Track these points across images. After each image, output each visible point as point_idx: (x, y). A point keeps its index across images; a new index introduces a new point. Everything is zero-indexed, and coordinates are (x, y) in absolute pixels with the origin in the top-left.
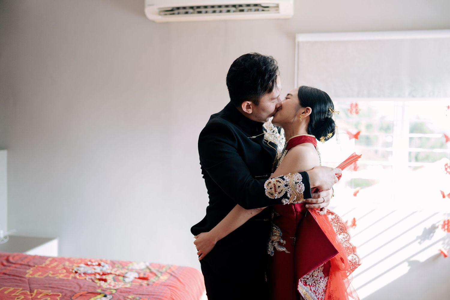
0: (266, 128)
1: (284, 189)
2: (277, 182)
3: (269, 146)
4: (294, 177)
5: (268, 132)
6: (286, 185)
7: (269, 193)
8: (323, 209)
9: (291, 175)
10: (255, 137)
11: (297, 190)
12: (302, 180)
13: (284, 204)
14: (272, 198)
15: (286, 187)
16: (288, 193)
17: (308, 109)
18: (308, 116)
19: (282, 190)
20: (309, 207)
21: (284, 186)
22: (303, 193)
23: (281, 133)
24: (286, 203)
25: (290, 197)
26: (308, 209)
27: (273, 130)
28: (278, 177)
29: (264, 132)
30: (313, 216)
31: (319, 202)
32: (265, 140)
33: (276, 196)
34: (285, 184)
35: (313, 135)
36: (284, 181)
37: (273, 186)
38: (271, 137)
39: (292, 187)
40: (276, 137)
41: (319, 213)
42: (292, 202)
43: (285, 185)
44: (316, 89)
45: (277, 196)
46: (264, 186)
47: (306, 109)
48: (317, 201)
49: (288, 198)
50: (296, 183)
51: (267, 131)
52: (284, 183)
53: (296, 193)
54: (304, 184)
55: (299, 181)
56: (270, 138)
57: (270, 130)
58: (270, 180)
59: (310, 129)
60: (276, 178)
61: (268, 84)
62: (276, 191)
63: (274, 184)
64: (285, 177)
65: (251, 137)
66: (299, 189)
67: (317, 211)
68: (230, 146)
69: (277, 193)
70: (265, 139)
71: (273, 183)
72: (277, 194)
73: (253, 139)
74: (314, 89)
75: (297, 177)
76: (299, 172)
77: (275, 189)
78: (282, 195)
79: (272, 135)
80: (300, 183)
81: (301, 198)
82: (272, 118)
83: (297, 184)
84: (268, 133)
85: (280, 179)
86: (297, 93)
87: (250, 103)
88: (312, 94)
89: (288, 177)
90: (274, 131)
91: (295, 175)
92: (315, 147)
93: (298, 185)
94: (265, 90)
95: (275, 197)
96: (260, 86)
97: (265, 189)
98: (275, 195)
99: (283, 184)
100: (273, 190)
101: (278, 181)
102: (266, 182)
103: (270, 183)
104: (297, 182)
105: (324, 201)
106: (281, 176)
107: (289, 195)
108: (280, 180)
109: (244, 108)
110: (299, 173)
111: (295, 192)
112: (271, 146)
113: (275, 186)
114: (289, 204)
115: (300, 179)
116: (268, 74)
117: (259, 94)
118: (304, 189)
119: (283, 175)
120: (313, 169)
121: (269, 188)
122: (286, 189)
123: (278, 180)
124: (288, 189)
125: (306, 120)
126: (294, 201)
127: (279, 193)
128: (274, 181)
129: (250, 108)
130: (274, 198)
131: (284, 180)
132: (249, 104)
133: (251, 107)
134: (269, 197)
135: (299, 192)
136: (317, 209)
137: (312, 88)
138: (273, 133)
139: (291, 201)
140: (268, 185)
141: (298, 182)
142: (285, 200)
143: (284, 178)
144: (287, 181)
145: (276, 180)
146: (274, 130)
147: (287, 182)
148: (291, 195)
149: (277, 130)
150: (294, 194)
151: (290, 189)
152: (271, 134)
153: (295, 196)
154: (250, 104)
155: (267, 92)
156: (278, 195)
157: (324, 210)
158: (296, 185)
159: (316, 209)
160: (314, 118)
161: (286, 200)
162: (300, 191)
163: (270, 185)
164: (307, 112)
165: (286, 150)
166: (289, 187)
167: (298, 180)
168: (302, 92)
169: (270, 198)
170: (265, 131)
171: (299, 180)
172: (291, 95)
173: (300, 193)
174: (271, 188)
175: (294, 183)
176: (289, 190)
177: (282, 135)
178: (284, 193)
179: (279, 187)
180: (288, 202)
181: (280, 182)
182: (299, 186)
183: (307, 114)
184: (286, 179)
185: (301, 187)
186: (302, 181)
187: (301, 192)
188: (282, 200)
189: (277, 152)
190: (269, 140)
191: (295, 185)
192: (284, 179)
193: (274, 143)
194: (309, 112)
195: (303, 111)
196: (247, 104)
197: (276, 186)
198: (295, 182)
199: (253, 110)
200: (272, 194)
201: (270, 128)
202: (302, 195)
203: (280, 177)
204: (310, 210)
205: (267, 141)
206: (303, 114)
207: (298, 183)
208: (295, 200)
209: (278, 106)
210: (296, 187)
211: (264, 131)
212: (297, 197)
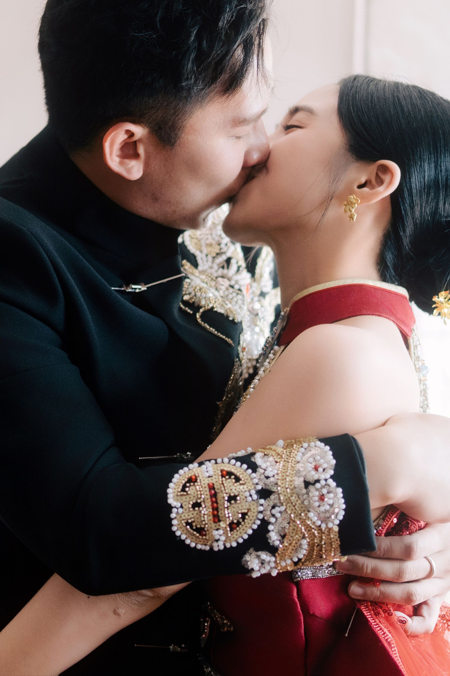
0: (192, 248)
1: (255, 509)
2: (223, 476)
3: (204, 329)
4: (298, 458)
5: (200, 268)
6: (265, 493)
7: (187, 523)
8: (425, 610)
9: (286, 447)
10: (144, 288)
11: (311, 515)
12: (332, 472)
13: (255, 575)
14: (199, 547)
15: (262, 501)
16: (270, 527)
17: (385, 169)
18: (383, 199)
19: (244, 515)
20: (365, 594)
21: (255, 497)
22: (336, 529)
23: (258, 271)
24: (264, 571)
25: (282, 543)
26: (359, 601)
27: (224, 257)
28: (231, 455)
29: (187, 266)
30: (380, 633)
31: (407, 578)
32: (186, 303)
33: (217, 541)
34: (259, 487)
35: (401, 284)
36: (254, 475)
37: (205, 495)
38: (213, 290)
39: (288, 501)
40: (237, 287)
41: (403, 622)
42: (287, 564)
43: (259, 492)
44: (414, 87)
45: (223, 538)
46: (166, 494)
47: (373, 168)
48: (400, 574)
49: (273, 550)
50: (307, 484)
51: (199, 261)
52: (256, 481)
53: (309, 528)
54: (340, 490)
55: (323, 476)
56: (211, 295)
57: (210, 258)
58: (193, 469)
59: (389, 257)
60: (219, 460)
61: (228, 52)
62: (217, 518)
63: (212, 487)
64: (258, 459)
65: (128, 285)
66: (322, 509)
67: (399, 614)
68: (30, 318)
69: (222, 525)
70: (186, 298)
71: (207, 481)
72: (221, 532)
73: (135, 297)
74: (408, 86)
75: (313, 457)
76: (321, 438)
77: (215, 509)
78: (246, 537)
79: (220, 279)
80: (323, 482)
81: (328, 551)
82: (225, 209)
83: (311, 488)
84: (203, 272)
85: (239, 464)
86: (333, 101)
87: (139, 131)
88: (401, 106)
89: (271, 459)
90: (228, 261)
91: (302, 450)
92: (405, 338)
93: (314, 493)
94: (213, 80)
95: (215, 545)
96: (193, 56)
97: (170, 508)
98: (215, 533)
99: (250, 486)
100: (206, 511)
101: (230, 474)
102: (176, 476)
103: (192, 480)
104: (310, 479)
105: (430, 574)
106: (241, 453)
107: (274, 537)
108: (239, 469)
109: (111, 154)
110: (321, 440)
111: (303, 522)
112: (212, 330)
113: (214, 496)
114: (274, 573)
115: (325, 466)
116: (231, 9)
117: (185, 93)
118: (343, 513)
119: (250, 450)
120: (384, 424)
121: (189, 503)
122: (261, 508)
123: (227, 468)
124: (273, 507)
125: (378, 218)
126: (296, 564)
127: (233, 526)
128: (211, 473)
129: (136, 156)
130: (212, 548)
131: (254, 471)
132: (136, 138)
133: (141, 150)
134: (188, 542)
135: (319, 523)
136: (399, 607)
137: (397, 85)
138: (225, 271)
139: (283, 564)
140: (183, 490)
141: (316, 477)
142: (258, 557)
143: (255, 464)
144: (267, 474)
145: (222, 471)
146: (229, 254)
147: (267, 477)
148: (283, 537)
149: (240, 254)
150: (296, 530)
151: (283, 508)
152: (215, 275)
153: (305, 542)
154: (140, 140)
155: (218, 85)
156: (225, 533)
157: (430, 615)
158: (307, 493)
159: (394, 605)
160: (412, 208)
161: (264, 556)
162: (325, 520)
163: (191, 490)
164: (380, 182)
165: (276, 348)
166: (277, 501)
167: (316, 469)
168: (354, 98)
169: (193, 545)
170: (189, 260)
171: (320, 470)
172: (310, 111)
173: (323, 526)
174: (196, 505)
175: (299, 482)
176: (278, 515)
177: (261, 276)
178: (255, 527)
179: (232, 498)
180: (273, 565)
181: (237, 479)
182: (322, 498)
183: (381, 189)
184: (264, 466)
185: (331, 502)
186: (332, 477)
187: (330, 525)
188: (247, 557)
189: (241, 355)
190: (203, 303)
191: (304, 491)
192: (254, 467)
193: (228, 317)
194: (390, 183)
195: (363, 180)
196: (126, 137)
197: (219, 496)
198: (305, 477)
199: (147, 165)
200: (201, 531)
201: (211, 245)
202: (334, 536)
203: (237, 459)
204: (367, 607)
205: (195, 307)
206: (365, 189)
207: (318, 485)
208: (301, 556)
209: (255, 157)
210: (306, 503)
211: (184, 262)
212: (311, 546)
